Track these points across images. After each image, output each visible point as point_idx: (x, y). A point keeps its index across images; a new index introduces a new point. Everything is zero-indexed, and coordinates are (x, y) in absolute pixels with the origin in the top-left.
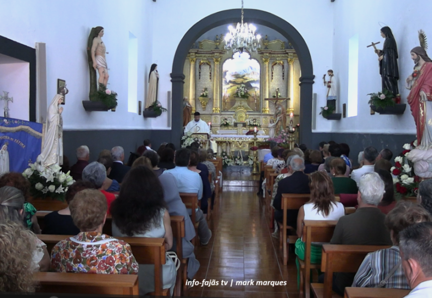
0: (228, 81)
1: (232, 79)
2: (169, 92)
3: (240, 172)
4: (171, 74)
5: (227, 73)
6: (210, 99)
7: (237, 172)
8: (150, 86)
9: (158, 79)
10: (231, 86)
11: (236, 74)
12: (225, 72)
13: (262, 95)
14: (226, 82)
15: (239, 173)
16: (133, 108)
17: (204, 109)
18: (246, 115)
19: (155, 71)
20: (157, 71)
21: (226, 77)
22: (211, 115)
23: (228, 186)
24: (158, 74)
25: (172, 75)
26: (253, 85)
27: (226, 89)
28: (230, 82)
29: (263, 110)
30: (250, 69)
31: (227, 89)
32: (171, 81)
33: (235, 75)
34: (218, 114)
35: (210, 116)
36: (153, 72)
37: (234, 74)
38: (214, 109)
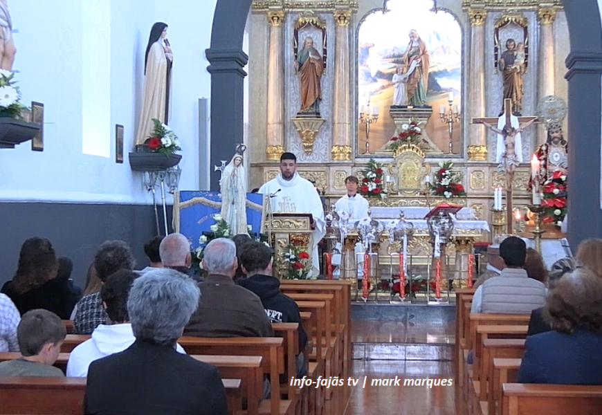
0: (373, 74)
1: (387, 67)
2: (202, 102)
3: (404, 321)
4: (207, 50)
5: (371, 50)
6: (324, 121)
7: (397, 321)
8: (148, 83)
9: (170, 64)
10: (383, 88)
11: (396, 53)
12: (367, 50)
13: (468, 110)
14: (368, 74)
15: (400, 324)
16: (99, 144)
17: (308, 149)
18: (424, 165)
19: (161, 40)
20: (166, 42)
21: (369, 61)
22: (328, 165)
23: (368, 359)
24: (170, 52)
25: (209, 55)
26: (442, 82)
27: (368, 94)
28: (380, 75)
29: (472, 150)
30: (434, 38)
31: (372, 94)
32: (209, 69)
33: (394, 56)
34: (348, 165)
35: (325, 168)
36: (156, 46)
37: (390, 53)
38: (335, 149)
